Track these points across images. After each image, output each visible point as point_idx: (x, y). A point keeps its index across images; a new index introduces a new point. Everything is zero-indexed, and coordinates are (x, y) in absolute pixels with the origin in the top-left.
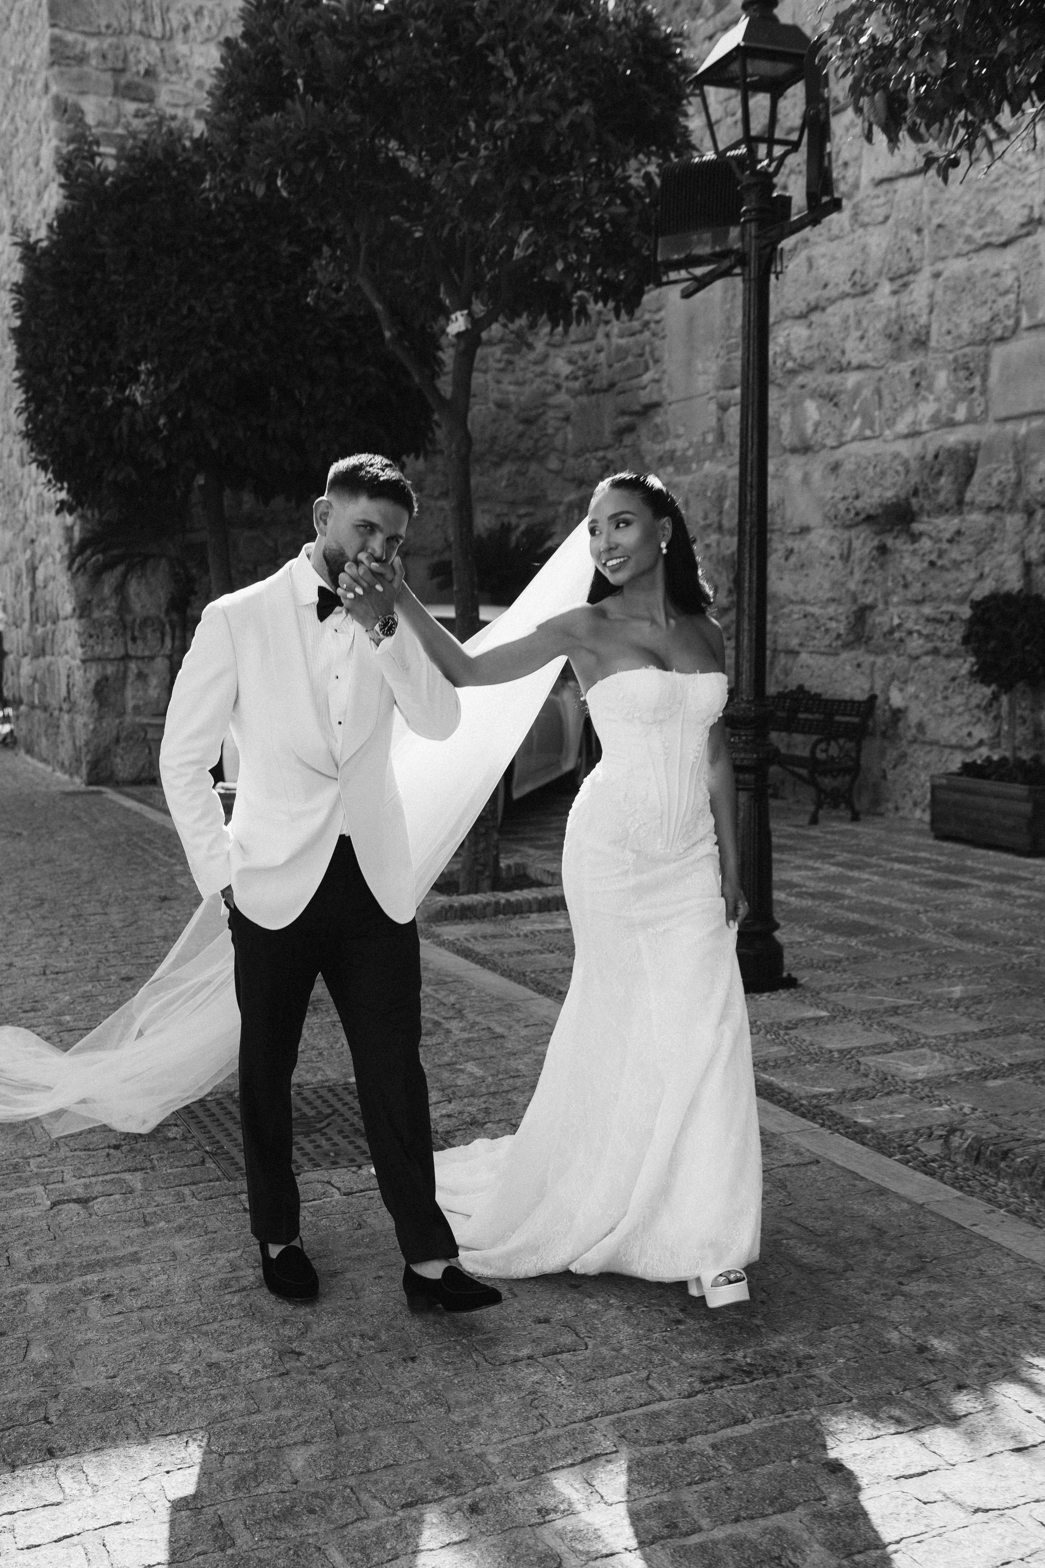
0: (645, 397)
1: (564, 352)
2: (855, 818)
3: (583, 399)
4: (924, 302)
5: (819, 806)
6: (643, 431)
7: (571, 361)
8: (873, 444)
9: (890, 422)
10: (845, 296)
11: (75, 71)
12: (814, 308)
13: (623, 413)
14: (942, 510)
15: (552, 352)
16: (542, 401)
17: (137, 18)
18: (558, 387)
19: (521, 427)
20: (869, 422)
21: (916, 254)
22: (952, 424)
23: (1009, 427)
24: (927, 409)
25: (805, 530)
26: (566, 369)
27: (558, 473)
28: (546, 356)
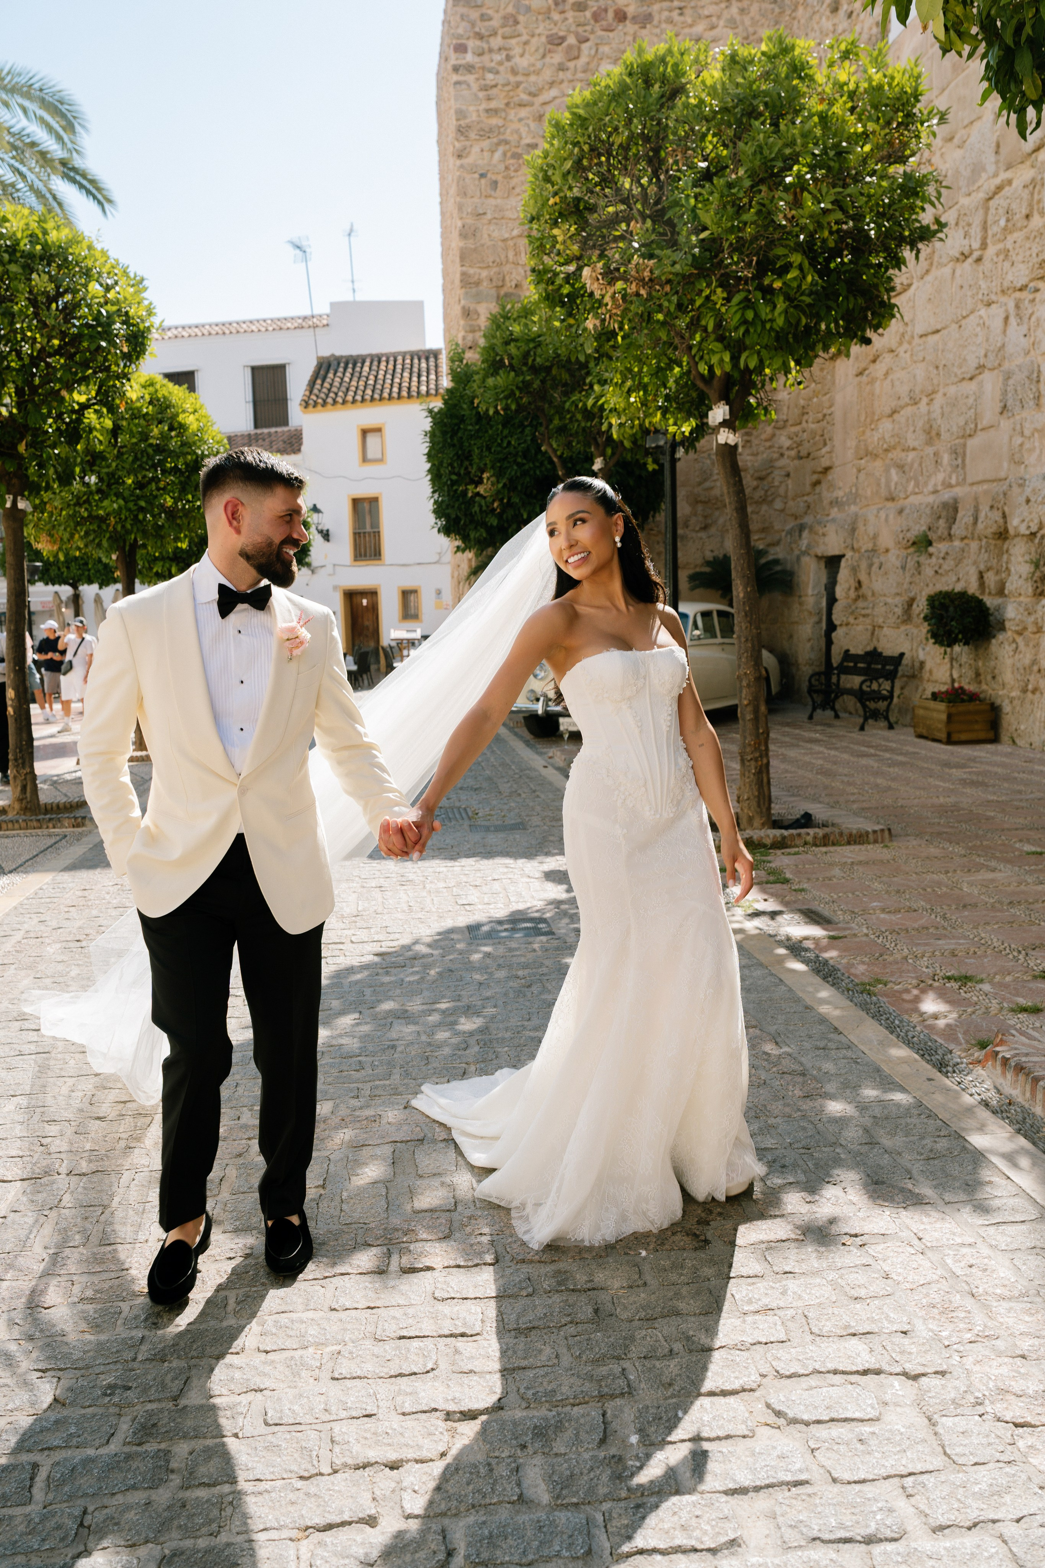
0: (825, 462)
1: (785, 432)
2: (891, 727)
3: (796, 462)
4: (939, 411)
5: (866, 719)
6: (824, 486)
7: (790, 438)
8: (919, 497)
9: (926, 484)
10: (907, 405)
11: (474, 290)
12: (894, 412)
13: (814, 472)
14: (941, 539)
15: (778, 432)
16: (770, 465)
17: (511, 254)
18: (782, 455)
19: (755, 483)
20: (917, 485)
21: (935, 382)
22: (951, 486)
23: (975, 488)
24: (940, 476)
25: (887, 551)
26: (787, 443)
27: (782, 511)
28: (774, 435)
